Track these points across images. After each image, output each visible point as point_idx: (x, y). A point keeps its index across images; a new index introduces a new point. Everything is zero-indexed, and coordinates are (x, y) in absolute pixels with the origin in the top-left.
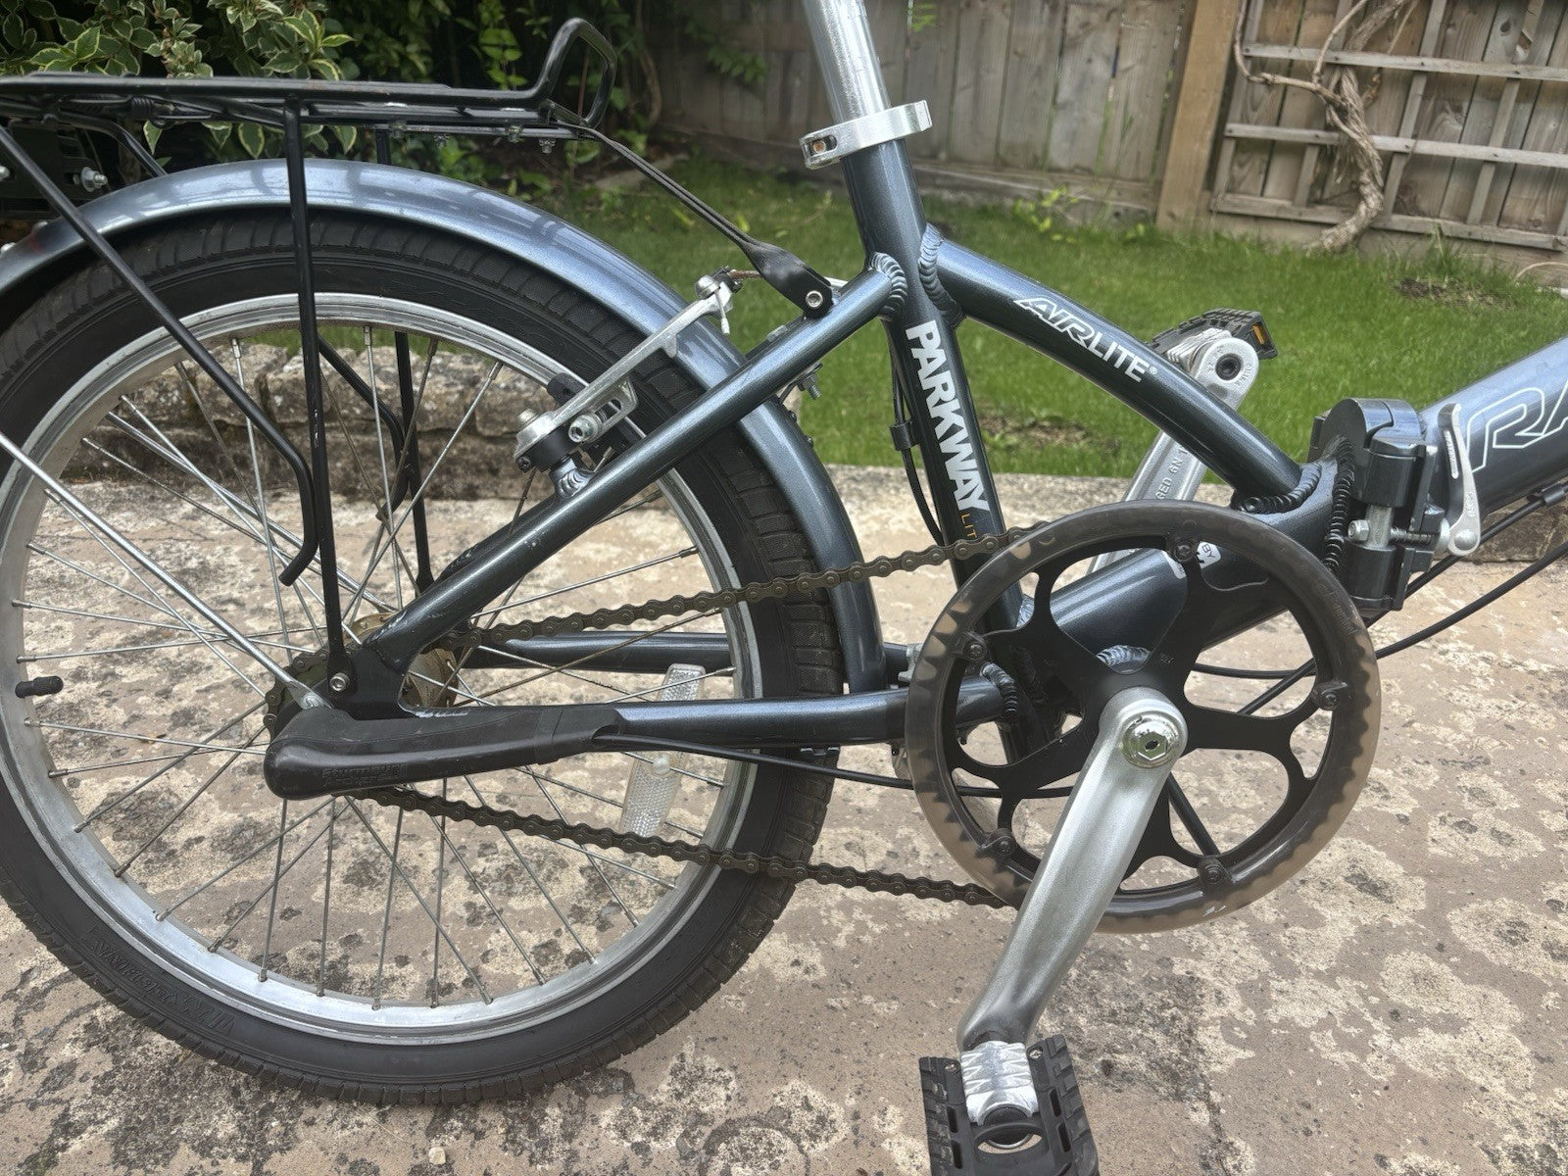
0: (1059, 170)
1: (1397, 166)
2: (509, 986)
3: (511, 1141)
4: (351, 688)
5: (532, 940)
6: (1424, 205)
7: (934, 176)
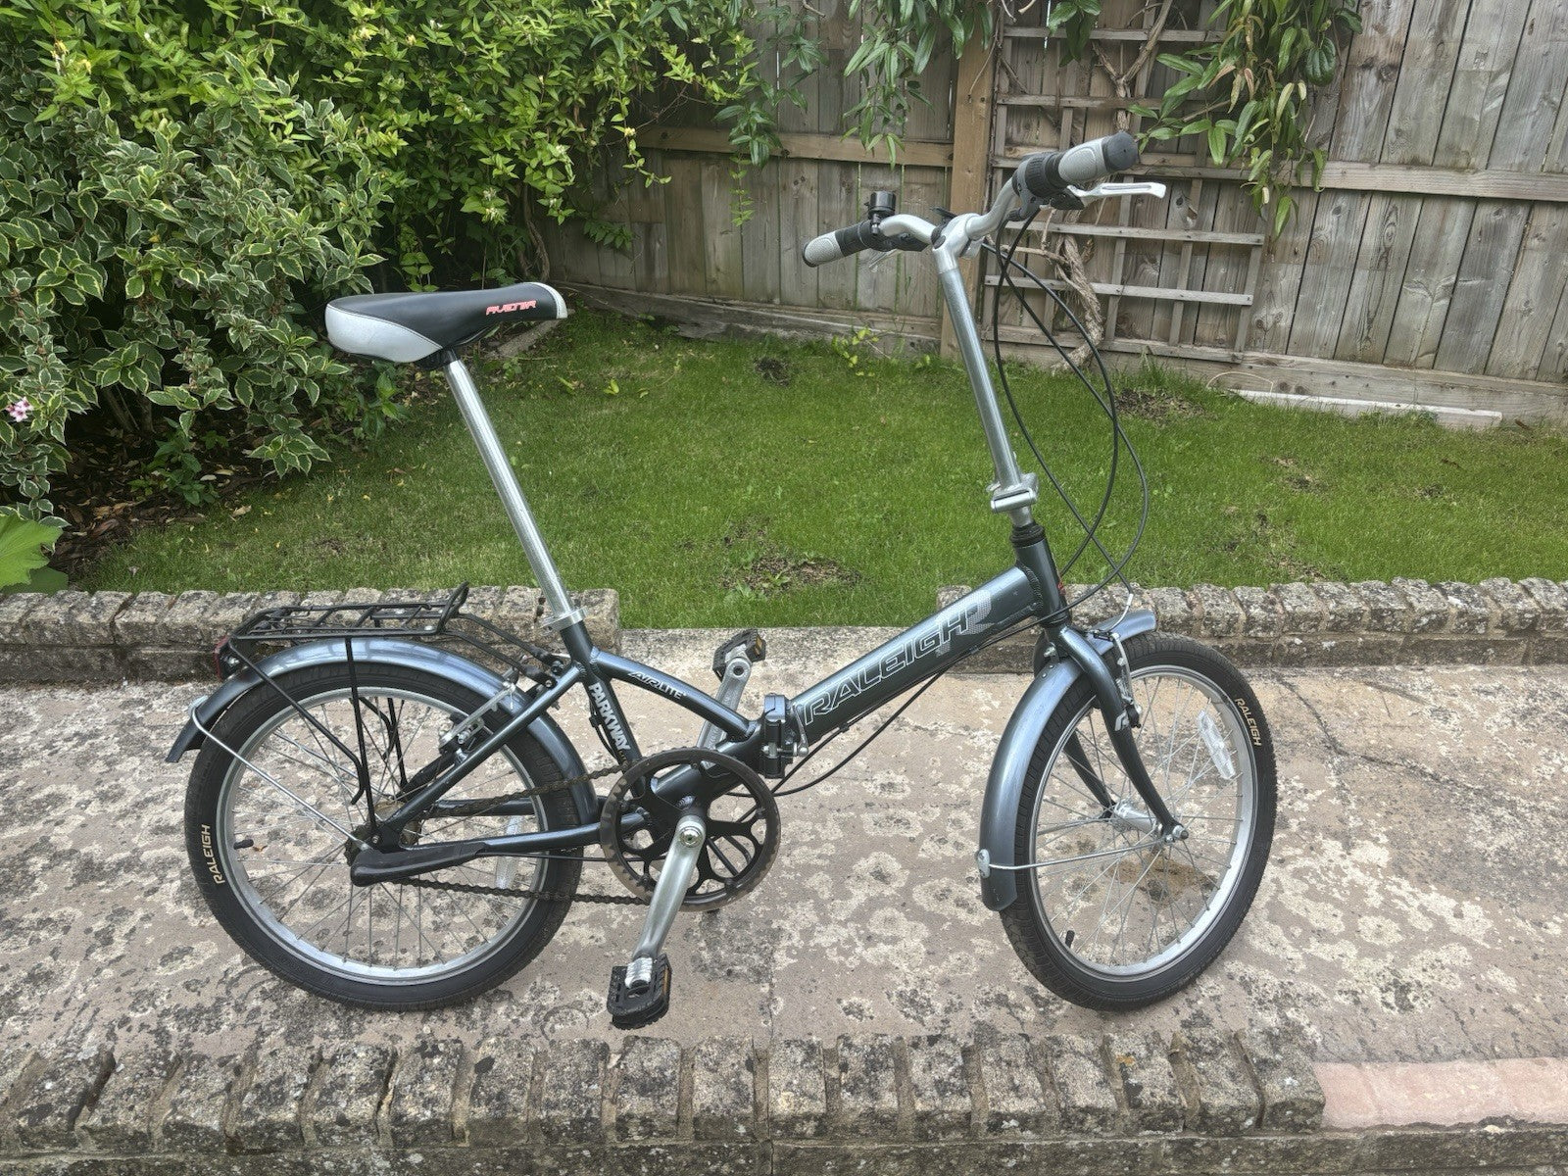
0: (867, 310)
1: (1113, 305)
2: (452, 957)
3: (459, 1022)
4: (380, 841)
5: (466, 936)
6: (1139, 331)
7: (771, 319)
